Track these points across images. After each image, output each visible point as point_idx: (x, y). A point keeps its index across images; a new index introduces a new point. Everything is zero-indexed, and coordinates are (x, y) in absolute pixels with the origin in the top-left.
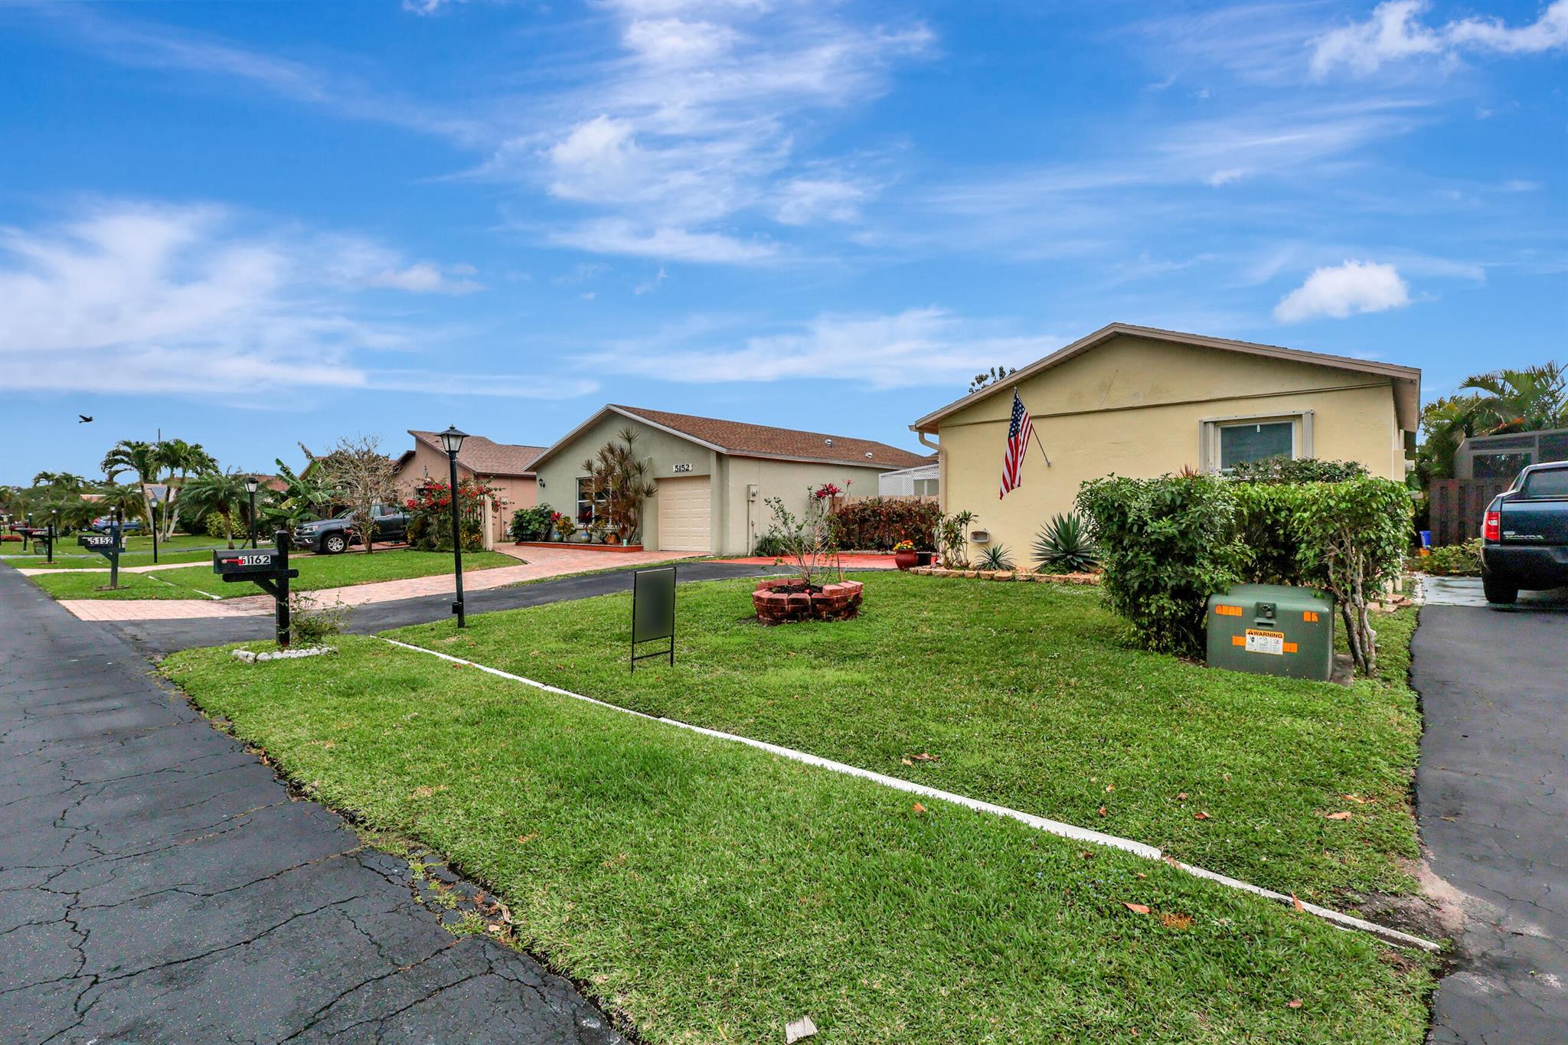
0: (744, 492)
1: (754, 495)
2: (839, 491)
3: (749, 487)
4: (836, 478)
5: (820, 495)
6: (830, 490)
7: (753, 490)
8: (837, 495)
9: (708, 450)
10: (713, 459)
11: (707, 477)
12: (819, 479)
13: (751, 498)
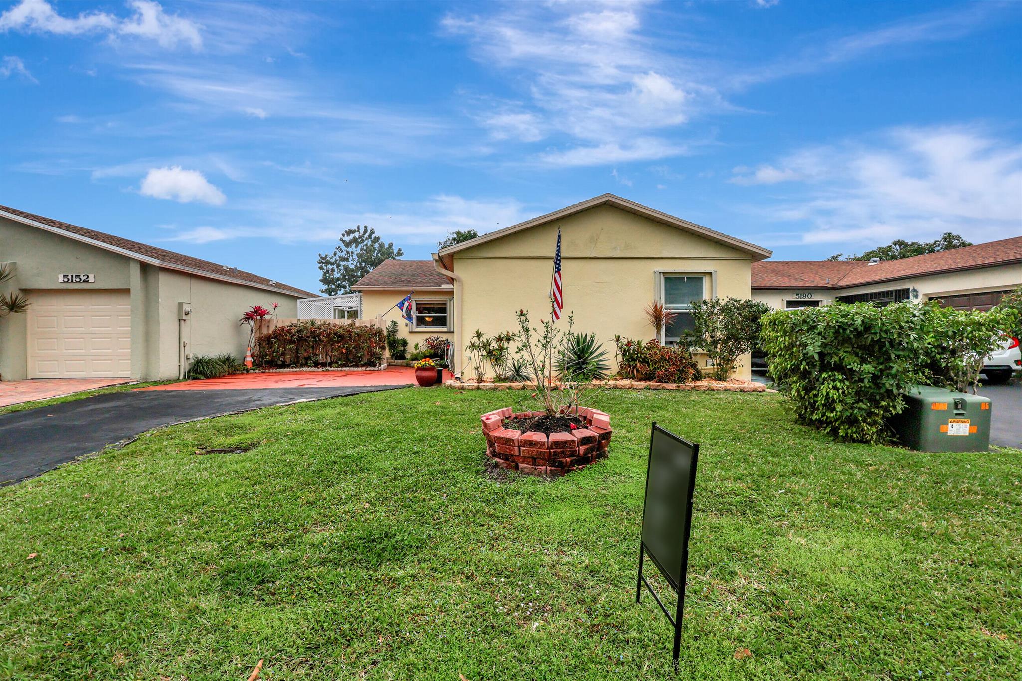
0: (175, 310)
1: (187, 314)
2: (268, 313)
3: (180, 305)
4: (265, 302)
5: (248, 317)
6: (259, 312)
7: (186, 308)
8: (267, 317)
9: (128, 259)
10: (135, 272)
11: (126, 292)
12: (249, 301)
13: (182, 316)
